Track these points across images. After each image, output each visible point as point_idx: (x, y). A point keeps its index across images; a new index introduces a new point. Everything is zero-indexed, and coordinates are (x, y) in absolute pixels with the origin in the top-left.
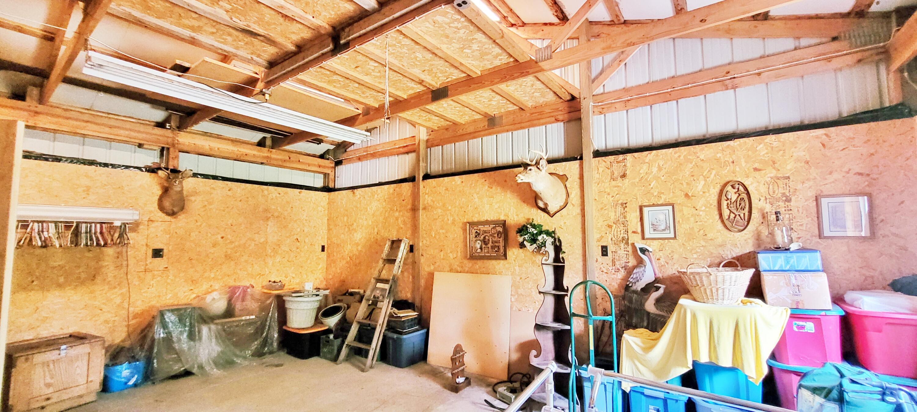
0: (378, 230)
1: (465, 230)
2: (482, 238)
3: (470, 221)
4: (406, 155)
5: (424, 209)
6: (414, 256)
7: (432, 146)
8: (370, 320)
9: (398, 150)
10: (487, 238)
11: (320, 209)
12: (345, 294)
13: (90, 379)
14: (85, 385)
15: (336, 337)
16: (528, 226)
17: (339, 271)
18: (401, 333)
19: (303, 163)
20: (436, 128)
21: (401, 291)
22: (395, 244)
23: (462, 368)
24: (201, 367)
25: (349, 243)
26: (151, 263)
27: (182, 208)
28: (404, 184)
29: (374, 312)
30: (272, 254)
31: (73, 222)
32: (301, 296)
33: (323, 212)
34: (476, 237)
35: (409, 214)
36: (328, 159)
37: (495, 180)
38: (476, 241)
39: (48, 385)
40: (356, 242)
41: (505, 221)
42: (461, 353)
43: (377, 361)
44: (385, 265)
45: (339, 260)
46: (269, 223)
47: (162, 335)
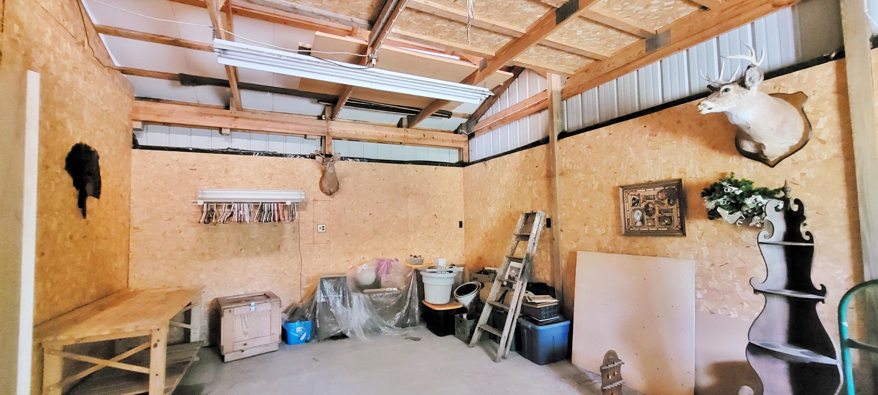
0: (511, 203)
1: (616, 197)
2: (643, 206)
3: (624, 184)
4: (538, 114)
5: (562, 174)
6: (551, 231)
7: (568, 97)
8: (503, 303)
9: (528, 110)
10: (651, 205)
11: (455, 184)
12: (480, 273)
13: (272, 332)
14: (270, 336)
15: (469, 318)
16: (724, 183)
17: (476, 248)
18: (537, 323)
19: (437, 140)
20: (573, 73)
21: (539, 273)
22: (529, 217)
23: (618, 383)
24: (352, 332)
25: (483, 218)
26: (317, 236)
27: (337, 189)
28: (537, 147)
29: (507, 294)
30: (413, 230)
31: (259, 203)
32: (435, 272)
33: (459, 187)
34: (633, 205)
35: (543, 183)
36: (461, 133)
37: (661, 124)
38: (634, 210)
39: (245, 334)
40: (491, 216)
41: (680, 180)
42: (616, 364)
43: (510, 350)
44: (518, 241)
45: (475, 236)
46: (409, 200)
47: (322, 300)
